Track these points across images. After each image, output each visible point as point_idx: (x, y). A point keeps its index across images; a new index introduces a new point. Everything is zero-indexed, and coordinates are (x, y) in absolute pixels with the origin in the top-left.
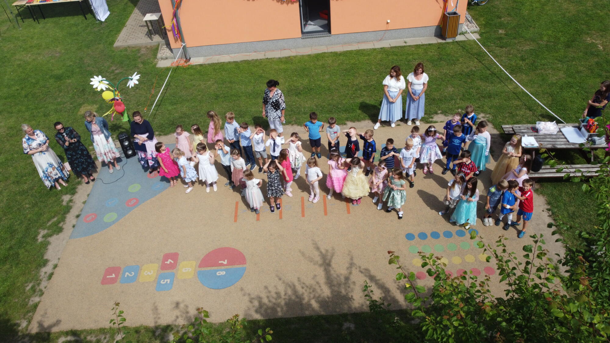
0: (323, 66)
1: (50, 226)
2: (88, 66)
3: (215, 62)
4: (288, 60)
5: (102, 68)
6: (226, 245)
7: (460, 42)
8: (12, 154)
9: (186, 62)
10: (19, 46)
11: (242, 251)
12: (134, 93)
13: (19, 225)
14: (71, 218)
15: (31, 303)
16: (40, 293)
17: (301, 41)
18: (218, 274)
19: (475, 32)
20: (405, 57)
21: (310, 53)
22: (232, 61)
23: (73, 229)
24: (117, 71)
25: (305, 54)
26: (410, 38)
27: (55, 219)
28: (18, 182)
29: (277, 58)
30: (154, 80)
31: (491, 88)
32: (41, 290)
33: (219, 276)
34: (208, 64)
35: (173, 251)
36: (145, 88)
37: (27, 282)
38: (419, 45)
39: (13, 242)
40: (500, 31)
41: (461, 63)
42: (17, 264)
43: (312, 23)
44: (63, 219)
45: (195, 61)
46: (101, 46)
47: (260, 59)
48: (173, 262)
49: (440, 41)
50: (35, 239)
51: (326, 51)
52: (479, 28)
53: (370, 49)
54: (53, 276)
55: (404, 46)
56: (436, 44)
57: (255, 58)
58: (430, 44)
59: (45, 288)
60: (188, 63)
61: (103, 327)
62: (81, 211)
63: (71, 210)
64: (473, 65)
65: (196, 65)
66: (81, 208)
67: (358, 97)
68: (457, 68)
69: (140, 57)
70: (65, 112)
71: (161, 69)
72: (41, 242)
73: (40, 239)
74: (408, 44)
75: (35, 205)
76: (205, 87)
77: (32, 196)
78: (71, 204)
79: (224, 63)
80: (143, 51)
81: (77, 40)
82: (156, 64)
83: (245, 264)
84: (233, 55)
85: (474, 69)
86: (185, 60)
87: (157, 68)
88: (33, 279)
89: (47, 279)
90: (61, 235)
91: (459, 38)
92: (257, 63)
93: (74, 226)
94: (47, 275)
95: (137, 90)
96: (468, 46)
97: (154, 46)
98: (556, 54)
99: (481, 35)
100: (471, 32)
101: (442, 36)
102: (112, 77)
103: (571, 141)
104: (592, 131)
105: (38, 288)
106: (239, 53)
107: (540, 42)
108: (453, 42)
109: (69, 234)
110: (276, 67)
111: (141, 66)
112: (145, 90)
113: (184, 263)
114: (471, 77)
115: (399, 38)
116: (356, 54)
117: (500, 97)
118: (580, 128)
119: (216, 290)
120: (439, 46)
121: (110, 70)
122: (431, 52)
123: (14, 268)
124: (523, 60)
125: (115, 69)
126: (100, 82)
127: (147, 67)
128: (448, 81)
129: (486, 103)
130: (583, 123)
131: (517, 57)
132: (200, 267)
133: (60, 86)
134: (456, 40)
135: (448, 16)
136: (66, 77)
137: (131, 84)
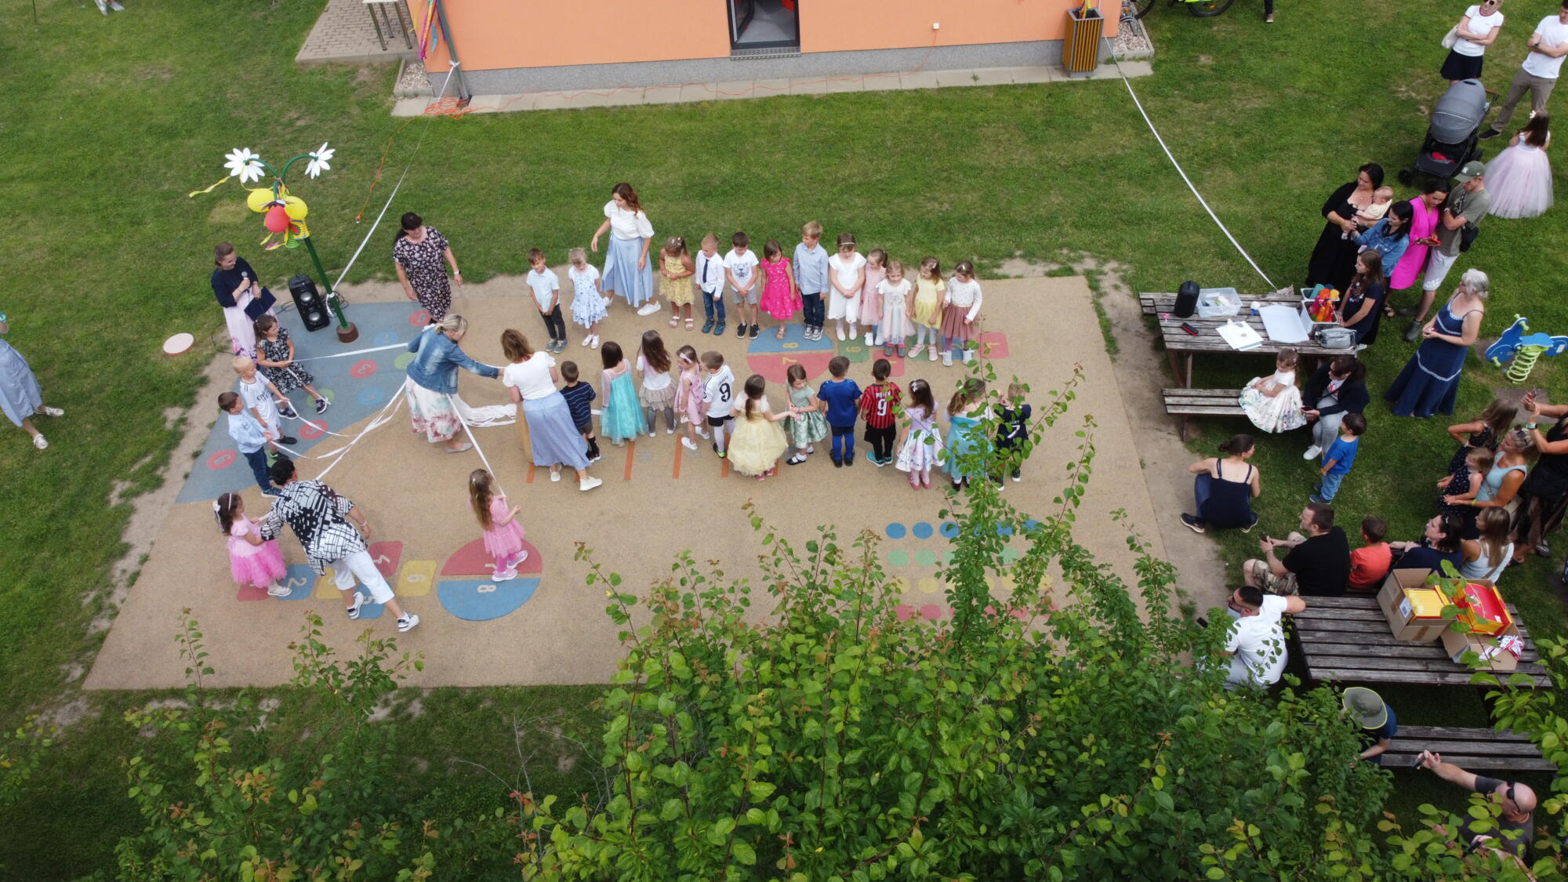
0: (774, 131)
1: (135, 473)
2: (235, 107)
3: (526, 108)
4: (695, 111)
5: (268, 112)
7: (1102, 81)
8: (60, 310)
9: (460, 105)
10: (78, 50)
11: (535, 545)
12: (335, 177)
13: (70, 467)
14: (180, 460)
15: (92, 631)
16: (110, 611)
17: (730, 65)
18: (480, 590)
19: (1143, 59)
20: (966, 115)
21: (748, 95)
22: (567, 106)
23: (181, 483)
24: (301, 123)
25: (736, 97)
26: (988, 67)
27: (148, 459)
29: (670, 106)
30: (384, 149)
31: (1142, 200)
32: (113, 607)
33: (483, 595)
34: (513, 114)
35: (390, 539)
36: (362, 166)
37: (84, 589)
38: (1007, 85)
39: (57, 505)
40: (1203, 59)
41: (1093, 136)
42: (68, 550)
43: (766, 17)
44: (164, 460)
45: (483, 104)
46: (267, 59)
47: (633, 106)
48: (388, 561)
49: (1059, 78)
50: (104, 499)
51: (786, 92)
52: (1152, 50)
53: (891, 91)
54: (139, 578)
55: (971, 88)
56: (1046, 85)
57: (620, 103)
58: (1031, 86)
59: (123, 601)
60: (465, 109)
61: (236, 686)
62: (204, 444)
63: (182, 442)
64: (1123, 141)
65: (483, 115)
66: (204, 437)
67: (841, 209)
68: (1082, 149)
69: (354, 90)
70: (178, 216)
71: (402, 121)
72: (117, 509)
73: (114, 500)
74: (979, 83)
75: (104, 427)
76: (498, 169)
77: (100, 406)
78: (183, 428)
79: (547, 111)
80: (364, 75)
81: (212, 40)
82: (390, 109)
83: (540, 571)
84: (569, 93)
85: (1119, 152)
86: (458, 99)
87: (392, 119)
88: (97, 582)
89: (126, 583)
90: (159, 495)
91: (1104, 72)
92: (624, 116)
93: (186, 476)
94: (127, 576)
95: (344, 171)
96: (1119, 93)
97: (389, 63)
98: (1319, 124)
99: (1155, 67)
100: (1134, 59)
101: (1064, 67)
102: (288, 137)
103: (1273, 337)
104: (1320, 317)
105: (107, 602)
106: (584, 88)
107: (1288, 91)
108: (1087, 82)
109: (176, 493)
110: (665, 126)
111: (355, 111)
112: (361, 171)
113: (412, 564)
114: (1109, 172)
115: (963, 67)
116: (855, 104)
117: (1164, 222)
118: (1300, 309)
119: (473, 624)
120: (1053, 91)
121: (284, 120)
122: (1031, 105)
123: (58, 559)
124: (1238, 135)
125: (295, 116)
126: (247, 163)
127: (369, 114)
128: (1054, 179)
129: (1127, 237)
130: (1308, 297)
131: (1225, 125)
132: (444, 573)
133: (168, 153)
134: (1093, 78)
135: (1075, 19)
136: (184, 133)
137: (314, 169)
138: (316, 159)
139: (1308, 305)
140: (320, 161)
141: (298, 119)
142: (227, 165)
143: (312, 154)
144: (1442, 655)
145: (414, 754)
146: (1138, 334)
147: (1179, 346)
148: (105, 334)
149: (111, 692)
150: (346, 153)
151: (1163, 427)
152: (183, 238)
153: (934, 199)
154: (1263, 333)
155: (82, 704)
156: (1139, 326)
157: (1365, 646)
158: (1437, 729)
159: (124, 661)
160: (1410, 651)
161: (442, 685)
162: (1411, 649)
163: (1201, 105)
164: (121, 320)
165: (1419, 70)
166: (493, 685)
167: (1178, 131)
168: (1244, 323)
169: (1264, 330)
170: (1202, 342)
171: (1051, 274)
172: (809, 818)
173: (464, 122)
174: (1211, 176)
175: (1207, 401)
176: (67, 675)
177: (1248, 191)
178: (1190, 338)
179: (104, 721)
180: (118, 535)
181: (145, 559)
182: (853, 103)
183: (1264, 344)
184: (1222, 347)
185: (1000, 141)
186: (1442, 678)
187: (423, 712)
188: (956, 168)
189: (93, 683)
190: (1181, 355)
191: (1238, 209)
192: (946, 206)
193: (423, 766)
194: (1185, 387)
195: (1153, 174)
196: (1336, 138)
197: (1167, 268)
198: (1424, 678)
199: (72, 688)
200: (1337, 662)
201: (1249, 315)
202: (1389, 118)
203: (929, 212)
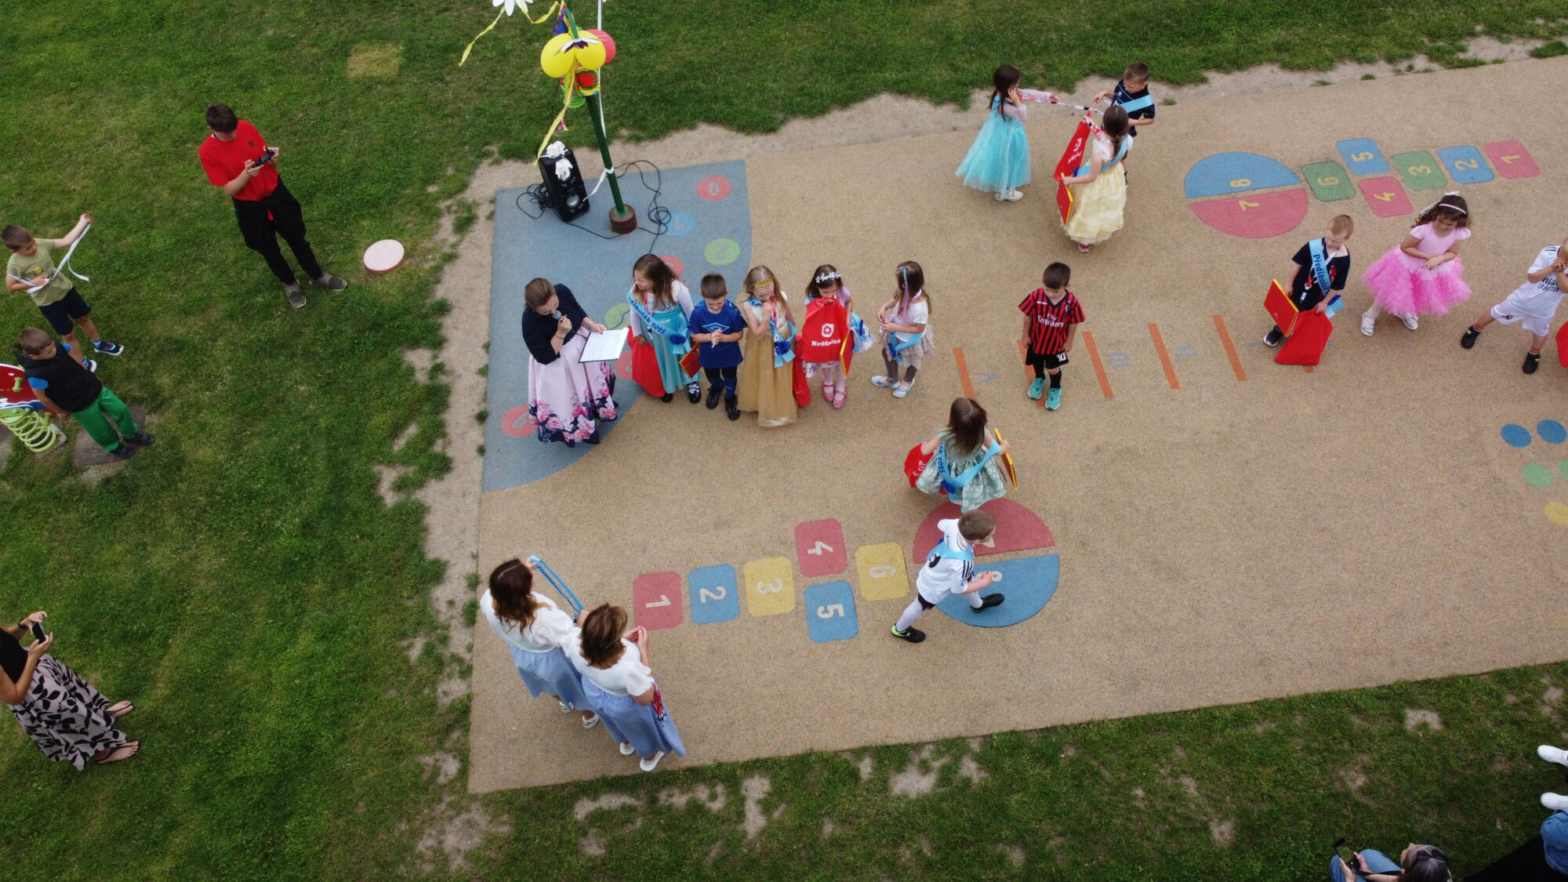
1: (405, 452)
13: (302, 452)
14: (460, 425)
15: (444, 702)
16: (457, 667)
23: (478, 462)
27: (412, 430)
28: (242, 312)
32: (458, 659)
35: (818, 516)
37: (403, 635)
39: (307, 509)
42: (352, 577)
44: (438, 430)
48: (830, 549)
50: (372, 496)
59: (469, 650)
62: (485, 400)
63: (452, 400)
66: (481, 389)
70: (304, 71)
72: (399, 509)
73: (388, 496)
75: (327, 386)
77: (307, 357)
78: (443, 379)
83: (1052, 544)
88: (418, 624)
89: (463, 621)
90: (451, 481)
93: (481, 451)
94: (458, 609)
105: (446, 653)
109: (476, 478)
113: (862, 551)
119: (995, 632)
123: (343, 592)
149: (516, 792)
152: (324, 103)
159: (512, 741)
171: (1537, 54)
176: (436, 771)
179: (519, 837)
180: (418, 549)
181: (474, 581)
189: (481, 782)
199: (453, 792)
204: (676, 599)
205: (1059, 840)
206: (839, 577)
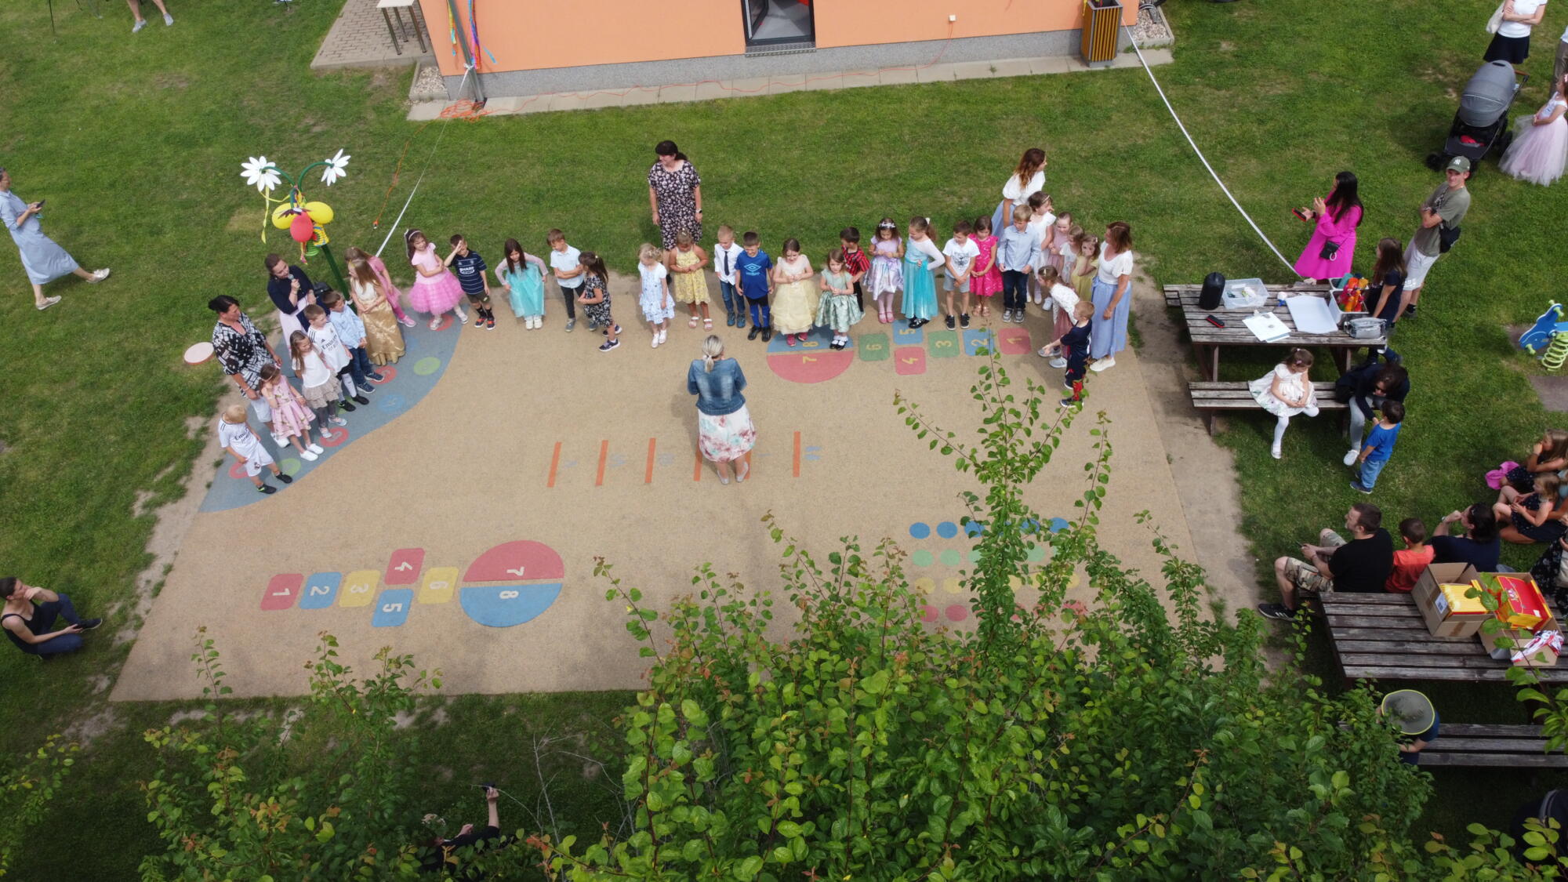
0: (791, 127)
1: (158, 484)
2: (252, 115)
3: (541, 110)
4: (710, 109)
5: (284, 119)
6: (526, 536)
7: (1121, 70)
8: (82, 321)
9: (475, 108)
10: (96, 61)
11: (557, 550)
12: (353, 182)
13: (94, 478)
14: (203, 468)
15: (117, 643)
16: (135, 622)
17: (745, 62)
18: (502, 596)
19: (1164, 47)
20: (984, 108)
21: (763, 92)
22: (581, 107)
23: (204, 492)
24: (317, 129)
25: (751, 94)
26: (1006, 58)
27: (171, 469)
28: (92, 384)
29: (685, 104)
30: (400, 153)
31: (1165, 190)
32: (138, 618)
33: (506, 600)
34: (527, 115)
35: (412, 546)
36: (379, 172)
37: (109, 600)
38: (1025, 77)
39: (82, 515)
40: (1225, 46)
41: (1114, 126)
42: (93, 561)
43: (780, 12)
44: (187, 470)
45: (499, 106)
46: (282, 66)
47: (648, 106)
48: (410, 568)
49: (1077, 67)
50: (127, 509)
51: (802, 88)
52: (1173, 37)
53: (907, 85)
54: (164, 589)
55: (989, 80)
56: (1065, 76)
57: (635, 102)
58: (1049, 76)
59: (147, 612)
60: (481, 112)
61: (261, 695)
63: (204, 451)
64: (1144, 129)
65: (498, 117)
67: (860, 205)
68: (1102, 140)
69: (370, 95)
70: (198, 224)
71: (418, 125)
72: (141, 518)
73: (138, 510)
74: (997, 75)
75: (127, 437)
76: (515, 171)
77: (122, 416)
78: (204, 437)
79: (562, 112)
80: (379, 79)
81: (229, 48)
82: (406, 113)
83: (562, 577)
84: (585, 94)
85: (1140, 142)
86: (473, 102)
87: (409, 123)
88: (122, 594)
89: (151, 594)
90: (182, 504)
91: (1123, 61)
92: (639, 116)
93: (209, 486)
94: (152, 586)
95: (361, 177)
96: (1140, 82)
97: (404, 67)
98: (1343, 109)
99: (1175, 55)
100: (1153, 47)
101: (1082, 56)
102: (305, 143)
103: (1301, 328)
104: (1349, 307)
105: (132, 613)
106: (598, 89)
107: (1310, 76)
108: (1107, 72)
109: (199, 503)
110: (681, 125)
111: (371, 116)
112: (377, 176)
113: (434, 571)
114: (1132, 162)
115: (980, 59)
116: (872, 98)
117: (1187, 212)
118: (1328, 299)
119: (495, 630)
120: (1072, 82)
121: (299, 127)
122: (1050, 96)
123: (83, 570)
124: (1261, 122)
125: (312, 122)
126: (264, 171)
127: (385, 119)
128: (1075, 170)
129: (1150, 229)
130: (1336, 286)
131: (1248, 113)
132: (466, 580)
133: (186, 162)
134: (1112, 67)
135: (1094, 8)
136: (201, 141)
137: (330, 176)
138: (332, 166)
139: (1336, 295)
140: (336, 168)
141: (314, 125)
142: (243, 174)
143: (328, 161)
144: (1480, 650)
145: (439, 762)
146: (1163, 327)
147: (1205, 339)
148: (126, 344)
149: (137, 704)
150: (362, 158)
151: (1189, 421)
152: (203, 247)
153: (953, 193)
154: (1290, 324)
155: (108, 715)
156: (1163, 318)
157: (1401, 642)
158: (1476, 726)
159: (150, 672)
160: (1446, 648)
161: (466, 692)
162: (1448, 645)
163: (1223, 92)
164: (142, 330)
165: (1446, 52)
166: (516, 691)
167: (1200, 119)
168: (1271, 314)
169: (1292, 321)
170: (1228, 335)
172: (837, 846)
173: (480, 125)
174: (1234, 164)
175: (1235, 394)
176: (94, 686)
177: (1273, 178)
178: (1215, 330)
179: (131, 732)
180: (143, 545)
181: (169, 569)
182: (870, 98)
183: (1292, 335)
184: (1249, 339)
185: (1019, 133)
186: (1480, 674)
187: (447, 720)
188: (974, 161)
189: (119, 695)
190: (1208, 348)
191: (1263, 198)
192: (965, 200)
193: (448, 774)
194: (1211, 380)
195: (1176, 164)
196: (1362, 123)
197: (1191, 258)
198: (1461, 675)
199: (99, 699)
200: (1371, 660)
201: (1276, 306)
202: (1416, 102)
203: (948, 206)
204: (294, 593)
205: (481, 766)
206: (408, 586)
